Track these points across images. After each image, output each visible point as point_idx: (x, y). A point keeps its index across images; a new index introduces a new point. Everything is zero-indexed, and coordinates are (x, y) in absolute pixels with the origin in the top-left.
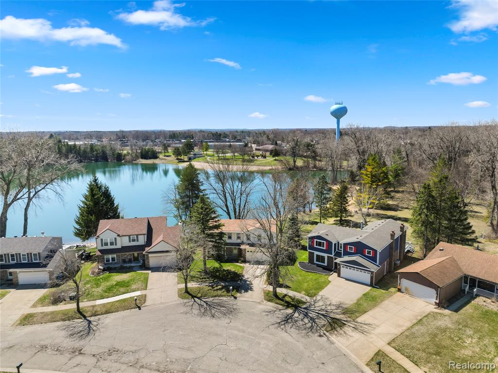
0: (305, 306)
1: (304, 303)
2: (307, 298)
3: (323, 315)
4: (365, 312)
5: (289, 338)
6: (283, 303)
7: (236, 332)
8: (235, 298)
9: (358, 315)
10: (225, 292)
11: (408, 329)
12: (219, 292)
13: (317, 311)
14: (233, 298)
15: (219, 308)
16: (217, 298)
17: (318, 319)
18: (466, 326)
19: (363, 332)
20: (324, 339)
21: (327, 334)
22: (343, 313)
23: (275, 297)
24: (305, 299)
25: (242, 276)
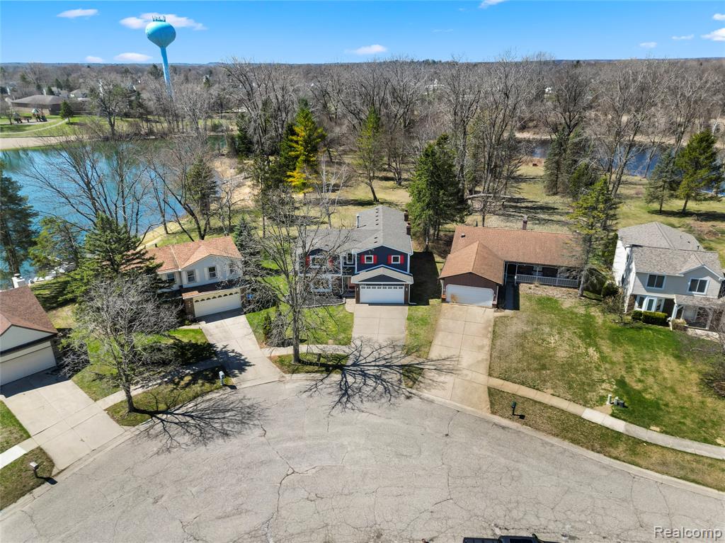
0: (350, 362)
1: (346, 357)
2: (343, 348)
3: (384, 366)
4: (431, 343)
5: (374, 420)
6: (316, 368)
7: (290, 444)
8: (233, 387)
9: (426, 350)
10: (207, 385)
11: (492, 349)
12: (197, 388)
13: (373, 364)
14: (229, 390)
15: (221, 415)
16: (200, 399)
17: (384, 374)
19: (450, 371)
20: (416, 400)
21: (414, 391)
22: (408, 354)
23: (299, 364)
24: (342, 350)
25: (211, 346)
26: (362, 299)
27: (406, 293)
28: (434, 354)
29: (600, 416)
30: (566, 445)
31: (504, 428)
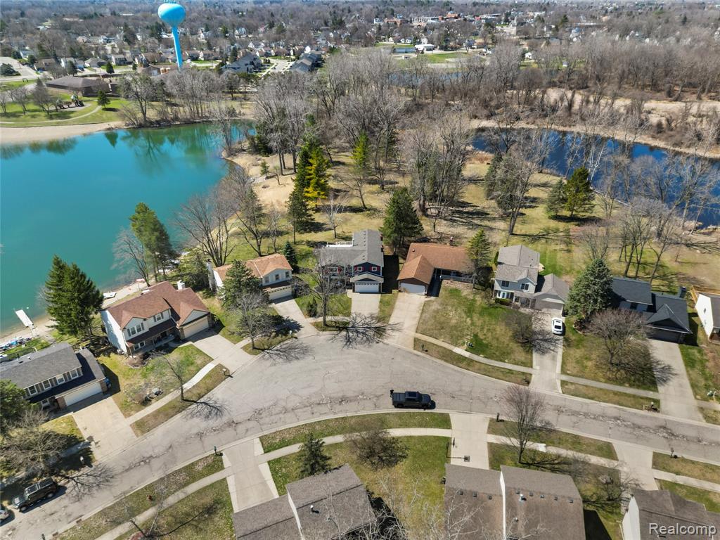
0: (350, 326)
1: (348, 323)
2: (346, 318)
3: (367, 328)
4: (390, 315)
5: (363, 353)
6: (334, 329)
7: (326, 363)
8: (296, 338)
9: (388, 319)
10: (284, 337)
11: (420, 318)
12: (279, 338)
13: (361, 326)
14: (294, 339)
15: (293, 350)
16: (282, 344)
17: (367, 332)
18: (446, 305)
19: (398, 330)
20: (381, 344)
21: (380, 340)
22: (379, 322)
23: (326, 326)
24: (347, 319)
25: (281, 317)
26: (356, 290)
27: (380, 287)
28: (391, 322)
29: (460, 351)
30: (443, 362)
31: (418, 356)
